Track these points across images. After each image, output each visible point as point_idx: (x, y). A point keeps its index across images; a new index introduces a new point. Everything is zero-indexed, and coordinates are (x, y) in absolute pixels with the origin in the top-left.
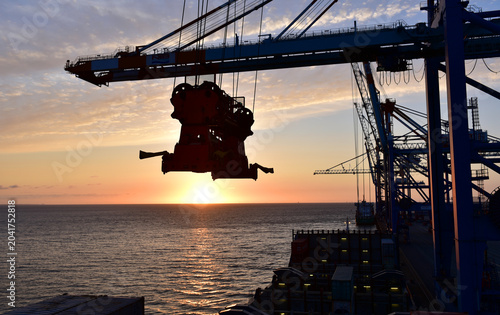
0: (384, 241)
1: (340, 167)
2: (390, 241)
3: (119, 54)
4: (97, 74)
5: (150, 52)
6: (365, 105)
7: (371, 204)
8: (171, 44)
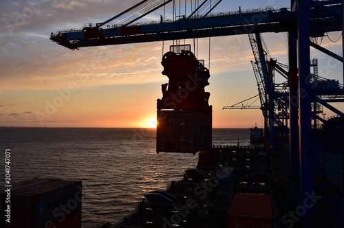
0: (260, 154)
1: (240, 105)
2: (264, 154)
3: (84, 28)
4: (71, 42)
5: (105, 27)
6: (257, 63)
7: (261, 130)
8: (119, 22)
